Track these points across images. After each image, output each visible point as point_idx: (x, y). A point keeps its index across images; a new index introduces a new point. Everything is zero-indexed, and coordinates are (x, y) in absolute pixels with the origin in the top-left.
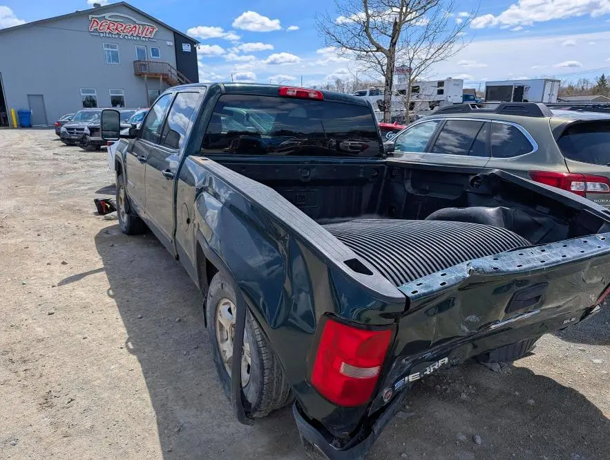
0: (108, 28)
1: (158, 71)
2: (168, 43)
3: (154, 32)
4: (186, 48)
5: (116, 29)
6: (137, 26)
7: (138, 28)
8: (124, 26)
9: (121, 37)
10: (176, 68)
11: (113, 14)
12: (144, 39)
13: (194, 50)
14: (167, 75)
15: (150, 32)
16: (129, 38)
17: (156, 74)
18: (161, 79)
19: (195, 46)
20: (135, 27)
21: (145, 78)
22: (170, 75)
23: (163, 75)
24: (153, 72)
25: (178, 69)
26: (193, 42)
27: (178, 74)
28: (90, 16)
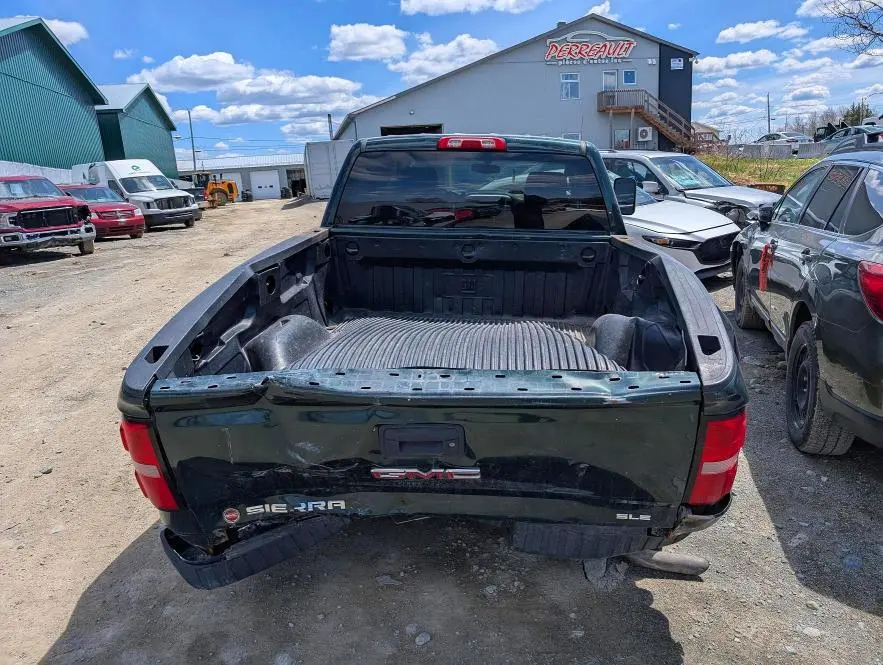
0: (570, 53)
1: (629, 105)
2: (650, 61)
3: (631, 48)
4: (677, 64)
5: (580, 53)
6: (608, 44)
7: (608, 46)
8: (590, 46)
9: (585, 62)
10: (656, 96)
11: (578, 32)
12: (616, 60)
13: (688, 67)
14: (642, 107)
15: (627, 49)
16: (596, 61)
17: (627, 108)
18: (633, 115)
19: (690, 60)
20: (605, 46)
21: (611, 115)
22: (646, 107)
23: (636, 108)
24: (621, 104)
25: (660, 97)
26: (687, 55)
27: (660, 107)
28: (549, 41)
